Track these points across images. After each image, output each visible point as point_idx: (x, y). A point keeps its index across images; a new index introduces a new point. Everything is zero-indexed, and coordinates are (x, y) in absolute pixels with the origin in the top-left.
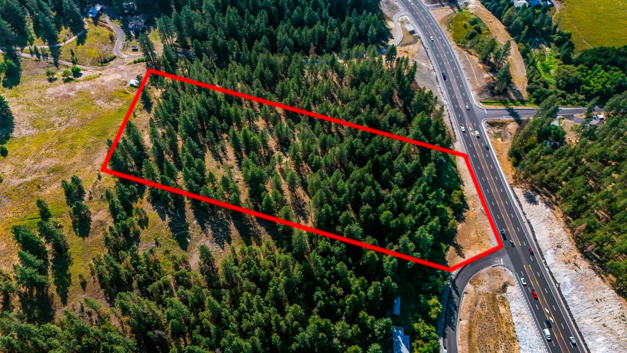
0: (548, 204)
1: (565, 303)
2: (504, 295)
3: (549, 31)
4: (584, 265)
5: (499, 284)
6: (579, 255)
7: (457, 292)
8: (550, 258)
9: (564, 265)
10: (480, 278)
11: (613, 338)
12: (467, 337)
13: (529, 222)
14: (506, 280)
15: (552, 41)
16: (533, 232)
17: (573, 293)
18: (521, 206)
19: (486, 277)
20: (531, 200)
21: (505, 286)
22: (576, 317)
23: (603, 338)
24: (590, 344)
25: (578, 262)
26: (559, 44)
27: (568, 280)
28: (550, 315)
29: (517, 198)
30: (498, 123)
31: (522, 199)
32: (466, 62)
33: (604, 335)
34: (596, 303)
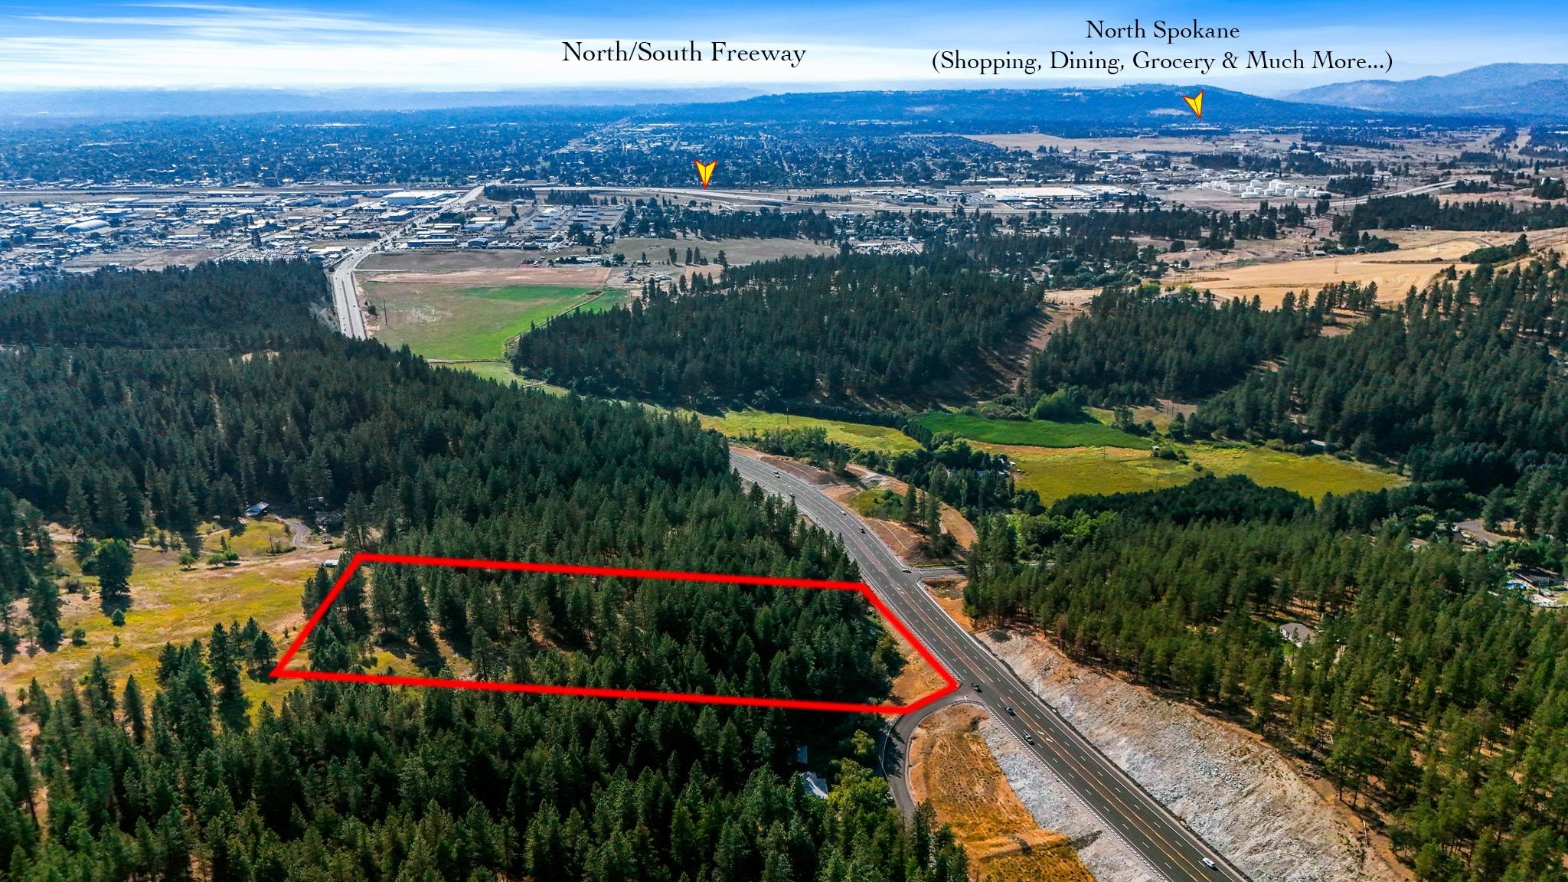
0: (1023, 634)
1: (1070, 725)
2: (975, 733)
3: (1005, 497)
4: (1082, 673)
5: (964, 721)
6: (1074, 666)
7: (899, 739)
8: (1037, 686)
9: (1057, 685)
10: (936, 721)
11: (1137, 732)
12: (922, 780)
13: (1003, 662)
14: (974, 715)
15: (1013, 506)
16: (1010, 669)
17: (1076, 710)
18: (988, 649)
19: (945, 718)
20: (1001, 638)
21: (974, 724)
22: (1085, 734)
23: (1125, 739)
24: (1110, 754)
25: (1075, 673)
26: (1021, 506)
27: (1066, 698)
28: (1045, 736)
29: (981, 642)
30: (942, 583)
31: (988, 641)
32: (882, 531)
33: (1126, 735)
34: (1107, 707)
